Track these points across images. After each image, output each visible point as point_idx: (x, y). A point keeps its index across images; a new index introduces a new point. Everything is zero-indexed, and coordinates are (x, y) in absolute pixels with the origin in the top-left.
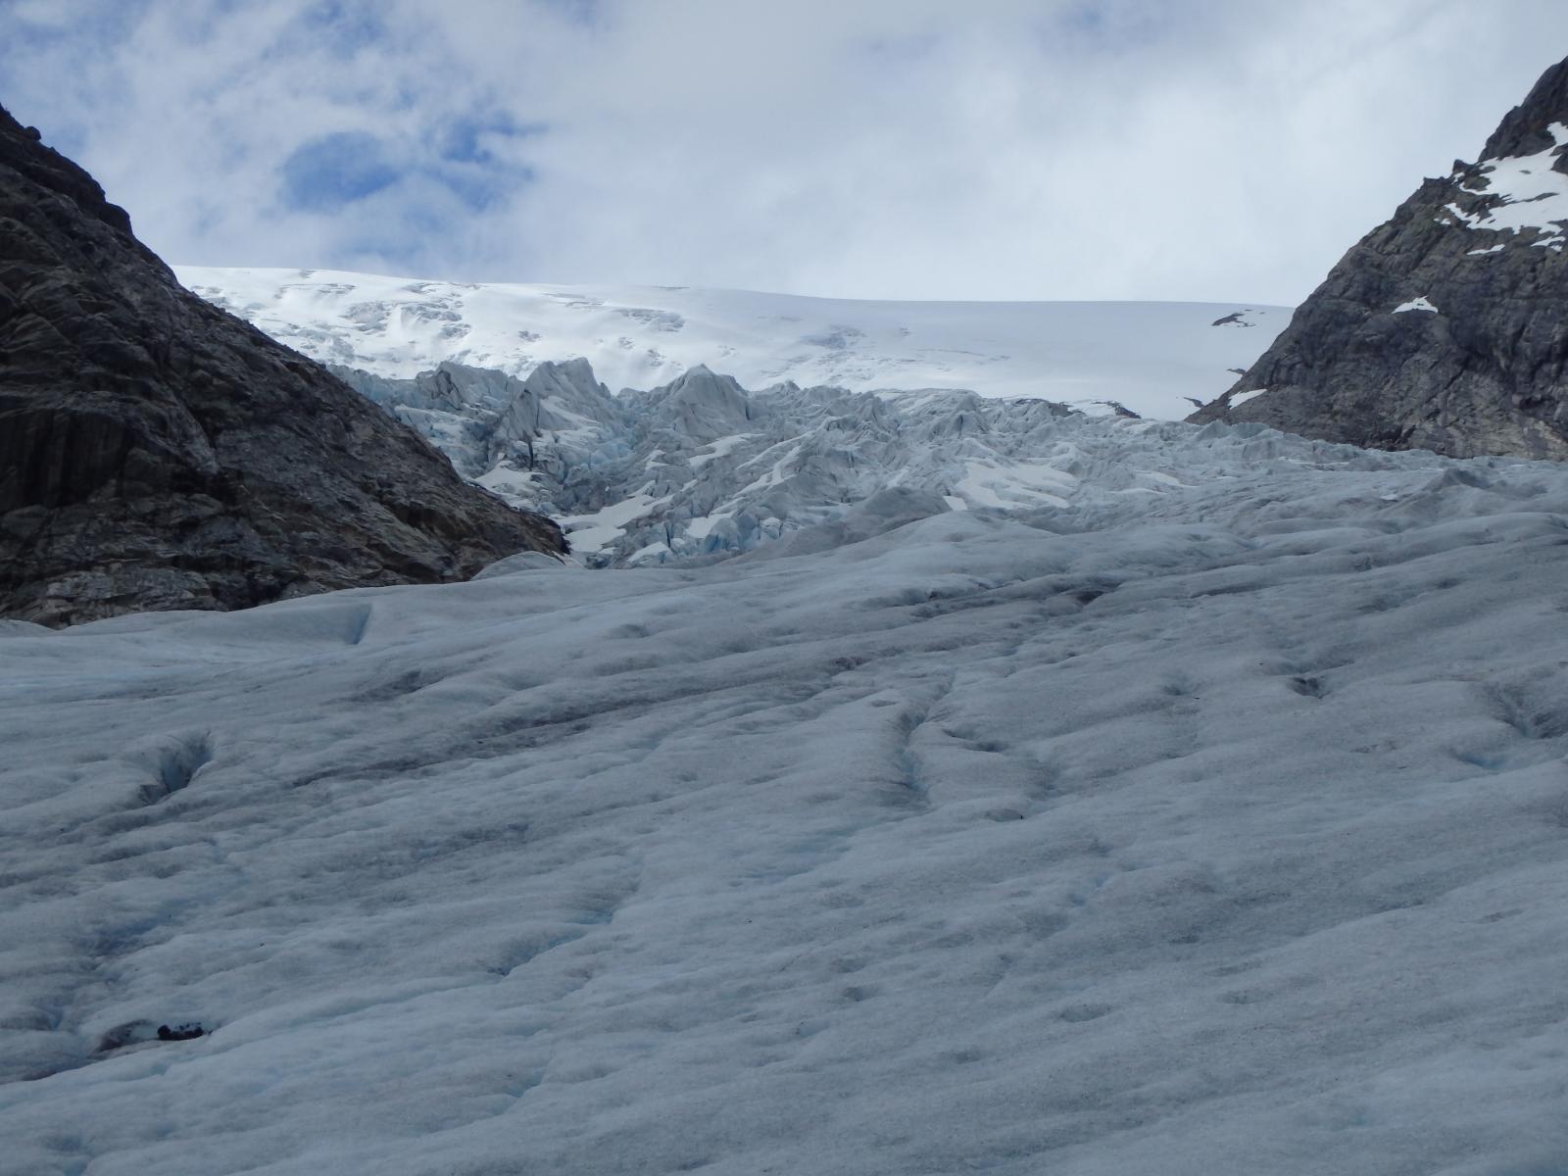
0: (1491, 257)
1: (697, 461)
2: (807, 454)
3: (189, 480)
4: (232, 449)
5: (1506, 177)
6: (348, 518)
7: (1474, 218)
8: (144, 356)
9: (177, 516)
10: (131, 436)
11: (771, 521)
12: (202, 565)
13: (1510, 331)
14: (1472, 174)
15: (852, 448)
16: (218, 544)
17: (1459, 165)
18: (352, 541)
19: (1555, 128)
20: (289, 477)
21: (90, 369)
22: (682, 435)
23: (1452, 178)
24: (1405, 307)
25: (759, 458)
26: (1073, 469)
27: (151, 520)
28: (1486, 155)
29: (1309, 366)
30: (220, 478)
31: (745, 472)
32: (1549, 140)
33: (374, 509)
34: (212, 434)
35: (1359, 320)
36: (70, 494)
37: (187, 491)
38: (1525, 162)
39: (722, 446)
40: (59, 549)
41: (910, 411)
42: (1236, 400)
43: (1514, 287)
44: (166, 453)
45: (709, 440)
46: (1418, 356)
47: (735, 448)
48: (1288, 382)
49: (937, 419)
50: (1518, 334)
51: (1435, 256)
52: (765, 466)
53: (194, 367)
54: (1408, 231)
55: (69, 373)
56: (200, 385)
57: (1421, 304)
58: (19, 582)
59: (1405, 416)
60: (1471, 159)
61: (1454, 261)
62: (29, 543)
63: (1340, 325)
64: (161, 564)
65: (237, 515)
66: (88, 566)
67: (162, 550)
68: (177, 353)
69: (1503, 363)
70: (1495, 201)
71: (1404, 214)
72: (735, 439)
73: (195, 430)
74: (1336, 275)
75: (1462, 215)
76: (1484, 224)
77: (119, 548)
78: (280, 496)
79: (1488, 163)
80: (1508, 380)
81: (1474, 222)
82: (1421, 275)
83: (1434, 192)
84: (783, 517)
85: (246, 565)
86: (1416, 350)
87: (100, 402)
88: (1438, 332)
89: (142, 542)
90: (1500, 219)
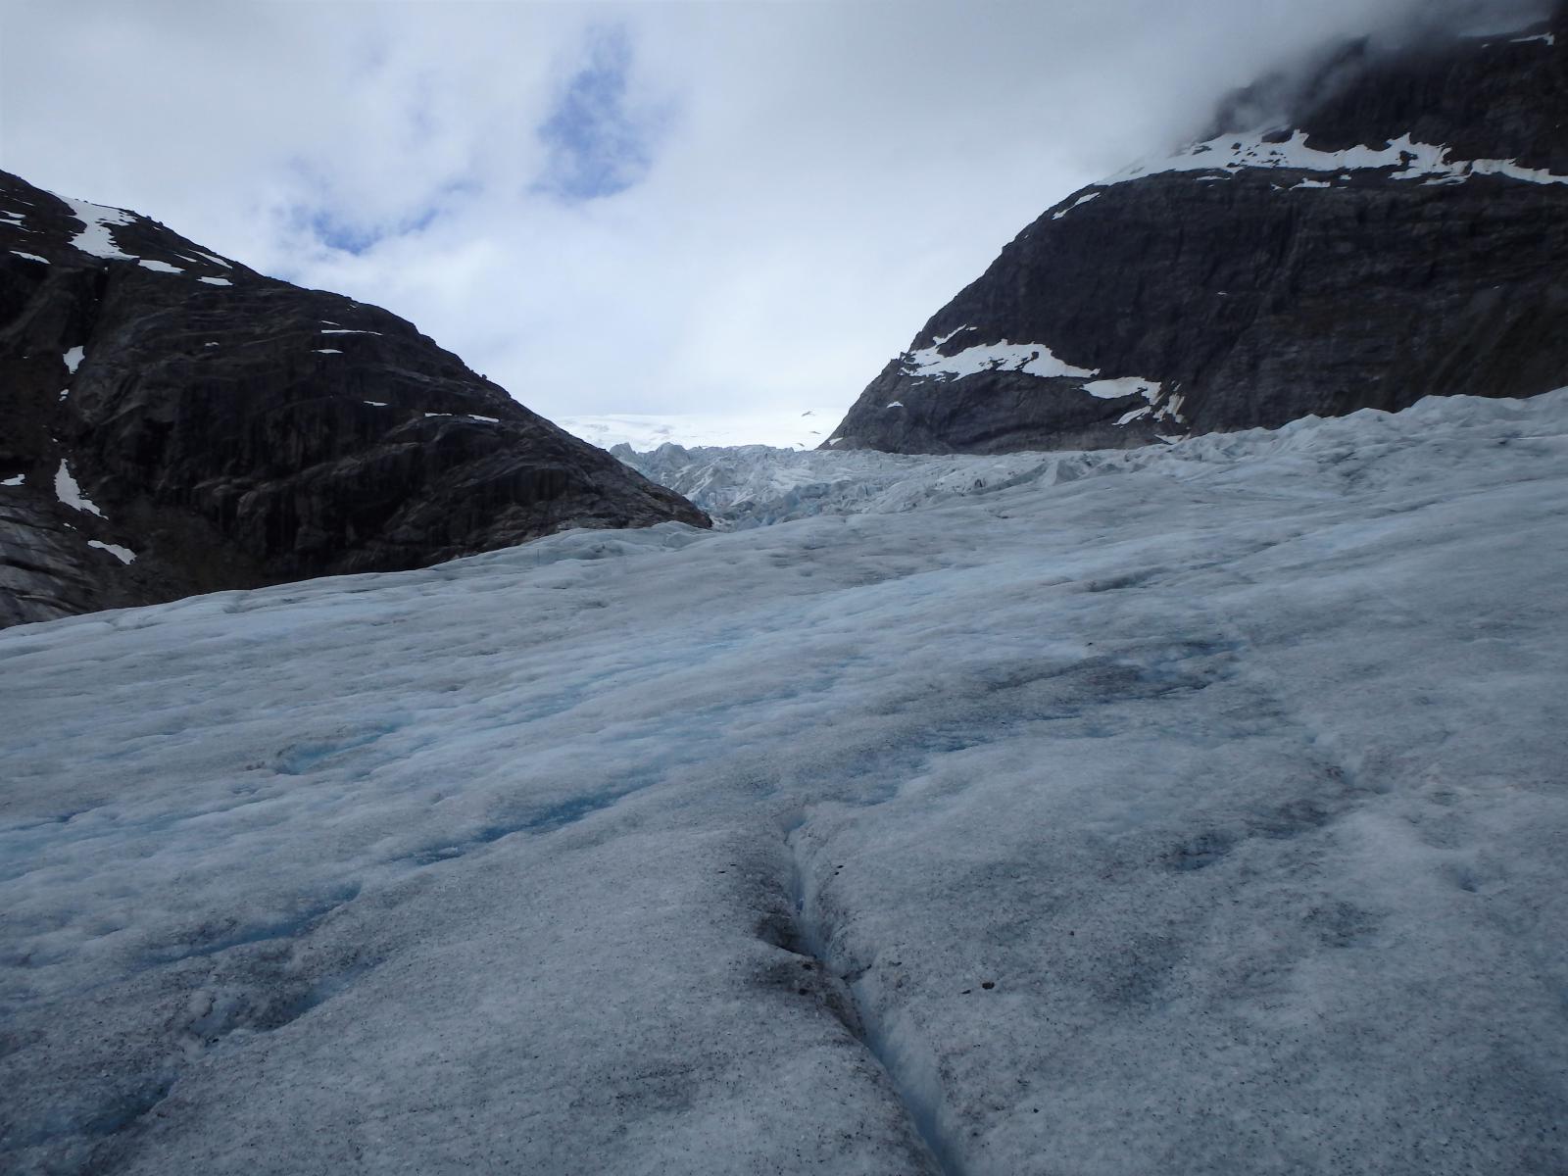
0: (920, 385)
1: (678, 475)
2: (716, 471)
3: (587, 489)
4: (597, 478)
5: (920, 356)
6: (639, 498)
7: (912, 372)
8: (562, 449)
9: (589, 501)
10: (568, 476)
11: (712, 494)
12: (603, 516)
13: (930, 411)
14: (909, 356)
15: (732, 467)
16: (605, 509)
17: (902, 354)
18: (643, 506)
19: (935, 338)
20: (616, 486)
21: (549, 455)
22: (671, 467)
23: (900, 359)
24: (891, 405)
25: (699, 473)
26: (810, 469)
27: (581, 503)
28: (911, 349)
29: (858, 428)
30: (596, 488)
31: (695, 478)
32: (934, 343)
33: (645, 495)
34: (588, 473)
35: (875, 411)
36: (552, 497)
37: (588, 492)
38: (926, 351)
39: (685, 469)
40: (557, 513)
41: (745, 453)
42: (832, 442)
43: (929, 396)
44: (580, 481)
45: (679, 468)
46: (898, 422)
47: (689, 470)
48: (851, 435)
49: (756, 455)
50: (933, 412)
51: (899, 387)
52: (702, 475)
53: (576, 452)
54: (888, 378)
55: (544, 457)
56: (580, 458)
57: (897, 404)
58: (547, 526)
59: (896, 444)
60: (906, 351)
61: (906, 388)
62: (546, 513)
63: (867, 413)
64: (590, 516)
65: (606, 499)
66: (567, 519)
67: (588, 512)
68: (571, 448)
69: (928, 422)
70: (918, 365)
71: (885, 372)
72: (688, 467)
73: (584, 473)
74: (863, 395)
75: (907, 372)
76: (916, 374)
77: (575, 512)
78: (617, 492)
79: (912, 353)
80: (931, 428)
81: (912, 374)
82: (896, 393)
83: (895, 365)
84: (715, 492)
85: (615, 515)
86: (896, 420)
87: (555, 466)
88: (904, 413)
89: (581, 510)
90: (921, 372)
